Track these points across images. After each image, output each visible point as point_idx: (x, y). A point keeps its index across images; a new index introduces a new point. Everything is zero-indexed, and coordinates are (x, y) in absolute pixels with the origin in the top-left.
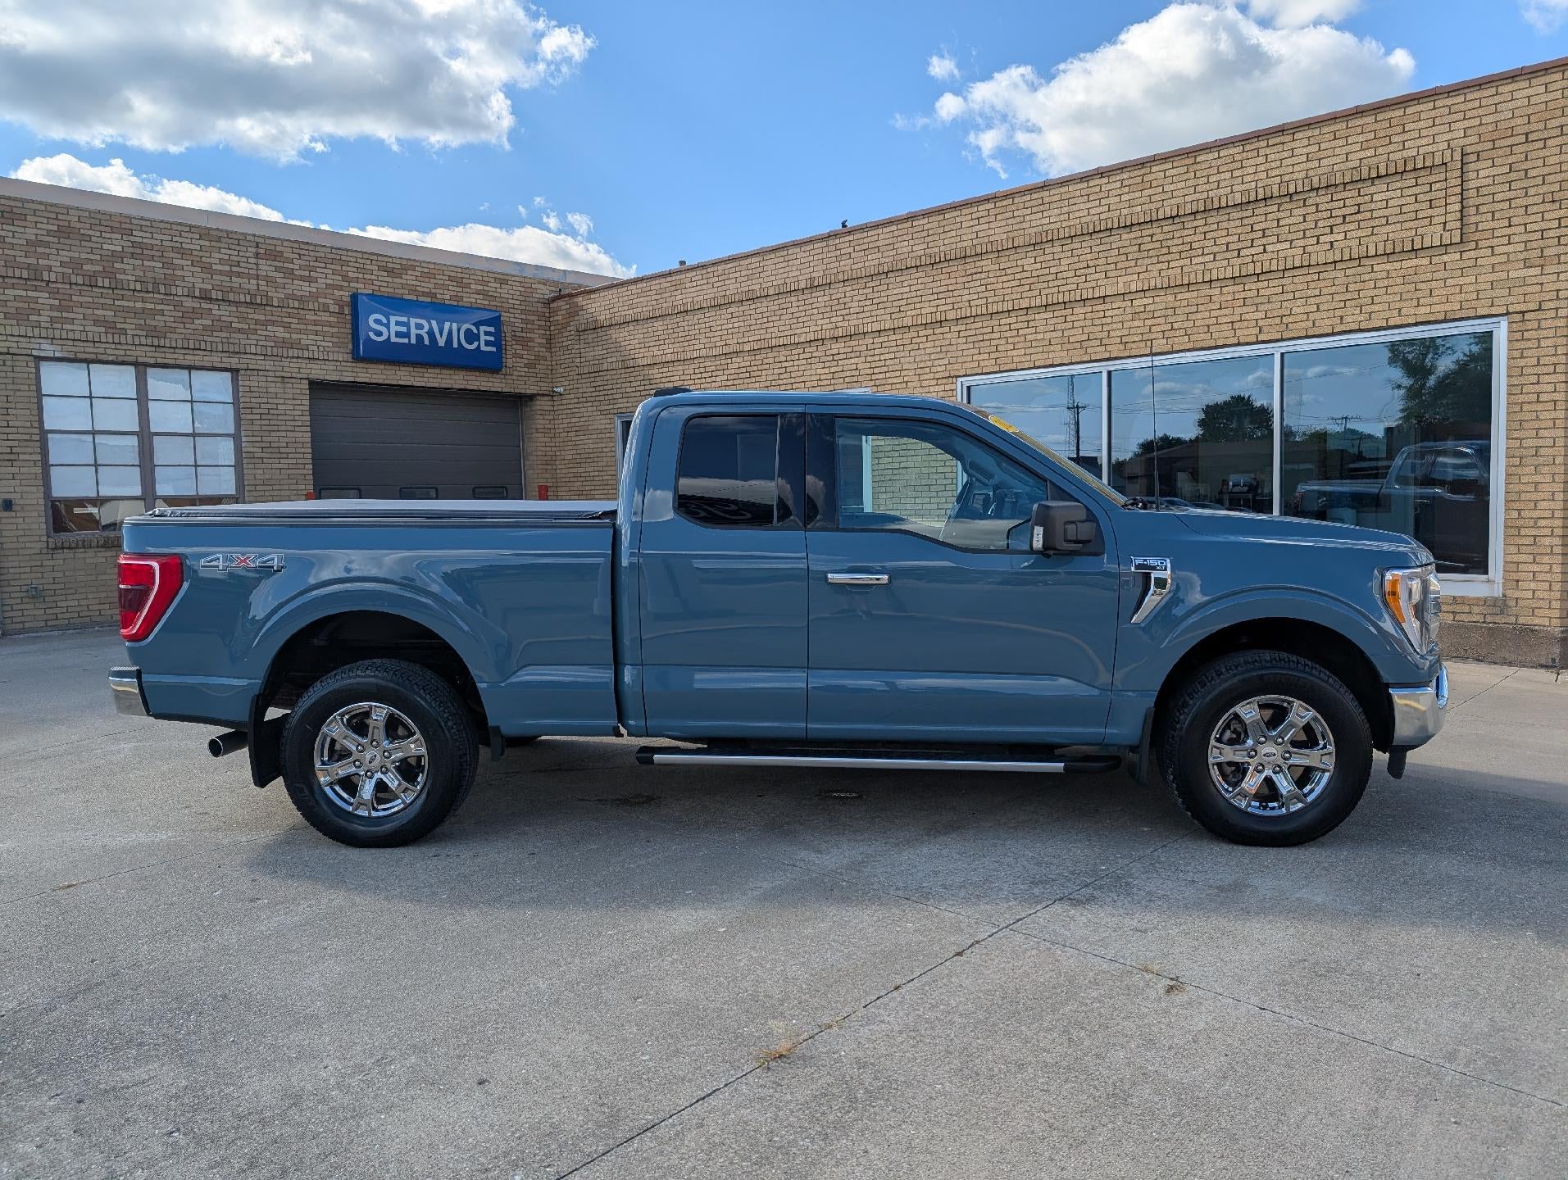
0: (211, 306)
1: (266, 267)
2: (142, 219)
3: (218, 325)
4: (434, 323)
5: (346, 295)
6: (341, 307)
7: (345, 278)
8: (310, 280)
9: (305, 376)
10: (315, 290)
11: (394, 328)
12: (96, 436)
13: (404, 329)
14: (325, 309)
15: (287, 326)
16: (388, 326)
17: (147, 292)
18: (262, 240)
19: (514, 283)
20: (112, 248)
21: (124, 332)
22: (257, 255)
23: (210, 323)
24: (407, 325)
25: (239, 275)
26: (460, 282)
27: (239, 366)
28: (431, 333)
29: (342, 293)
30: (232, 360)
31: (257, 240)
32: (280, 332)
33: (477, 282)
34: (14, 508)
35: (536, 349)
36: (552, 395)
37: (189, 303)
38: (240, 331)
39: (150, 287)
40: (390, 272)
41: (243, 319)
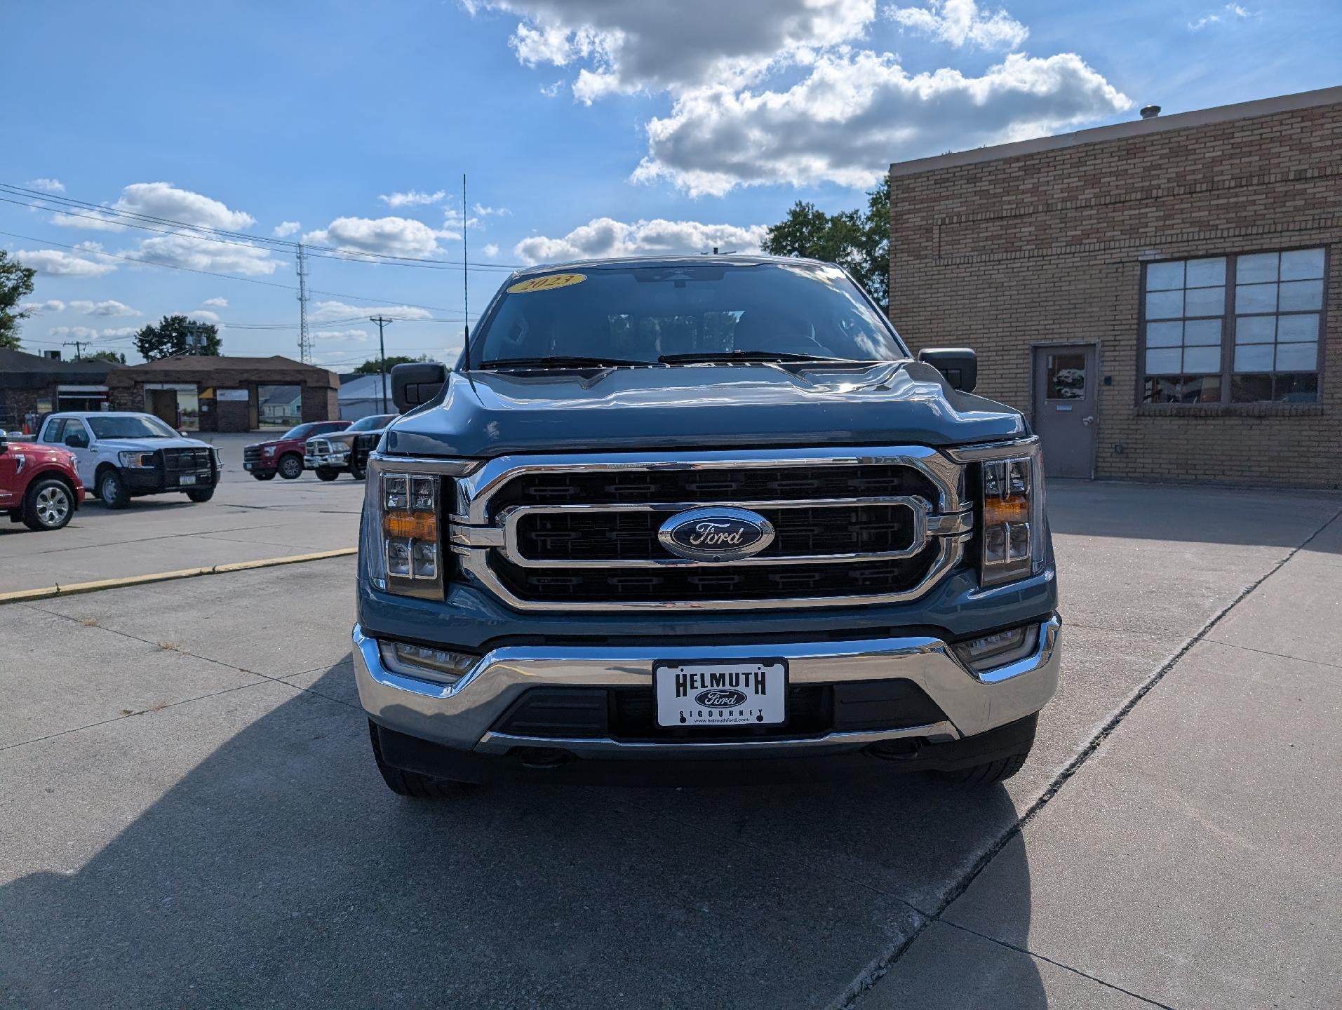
0: (1305, 186)
2: (1244, 120)
3: (1313, 203)
12: (1187, 322)
17: (1241, 186)
20: (1215, 154)
21: (1215, 228)
23: (1303, 202)
27: (1331, 240)
30: (1323, 236)
34: (1113, 383)
37: (1281, 188)
38: (1335, 204)
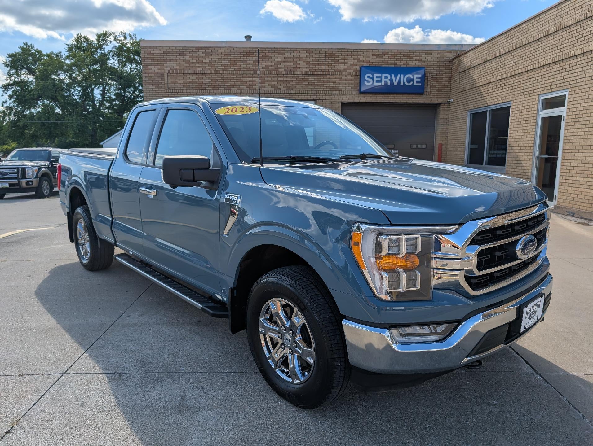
0: (308, 77)
1: (329, 61)
2: (288, 48)
3: (311, 84)
4: (393, 75)
5: (358, 67)
6: (356, 73)
7: (359, 61)
8: (345, 63)
9: (340, 101)
10: (346, 67)
11: (375, 79)
13: (380, 79)
14: (350, 74)
15: (335, 82)
16: (373, 79)
17: (288, 74)
18: (327, 50)
19: (435, 54)
20: (278, 60)
21: (280, 89)
22: (326, 56)
23: (307, 83)
24: (381, 77)
25: (319, 64)
26: (409, 57)
27: (316, 99)
28: (391, 80)
29: (357, 67)
30: (314, 97)
31: (326, 50)
32: (332, 85)
33: (416, 56)
35: (443, 83)
36: (449, 103)
37: (301, 77)
38: (318, 85)
39: (289, 72)
40: (377, 56)
41: (319, 81)
